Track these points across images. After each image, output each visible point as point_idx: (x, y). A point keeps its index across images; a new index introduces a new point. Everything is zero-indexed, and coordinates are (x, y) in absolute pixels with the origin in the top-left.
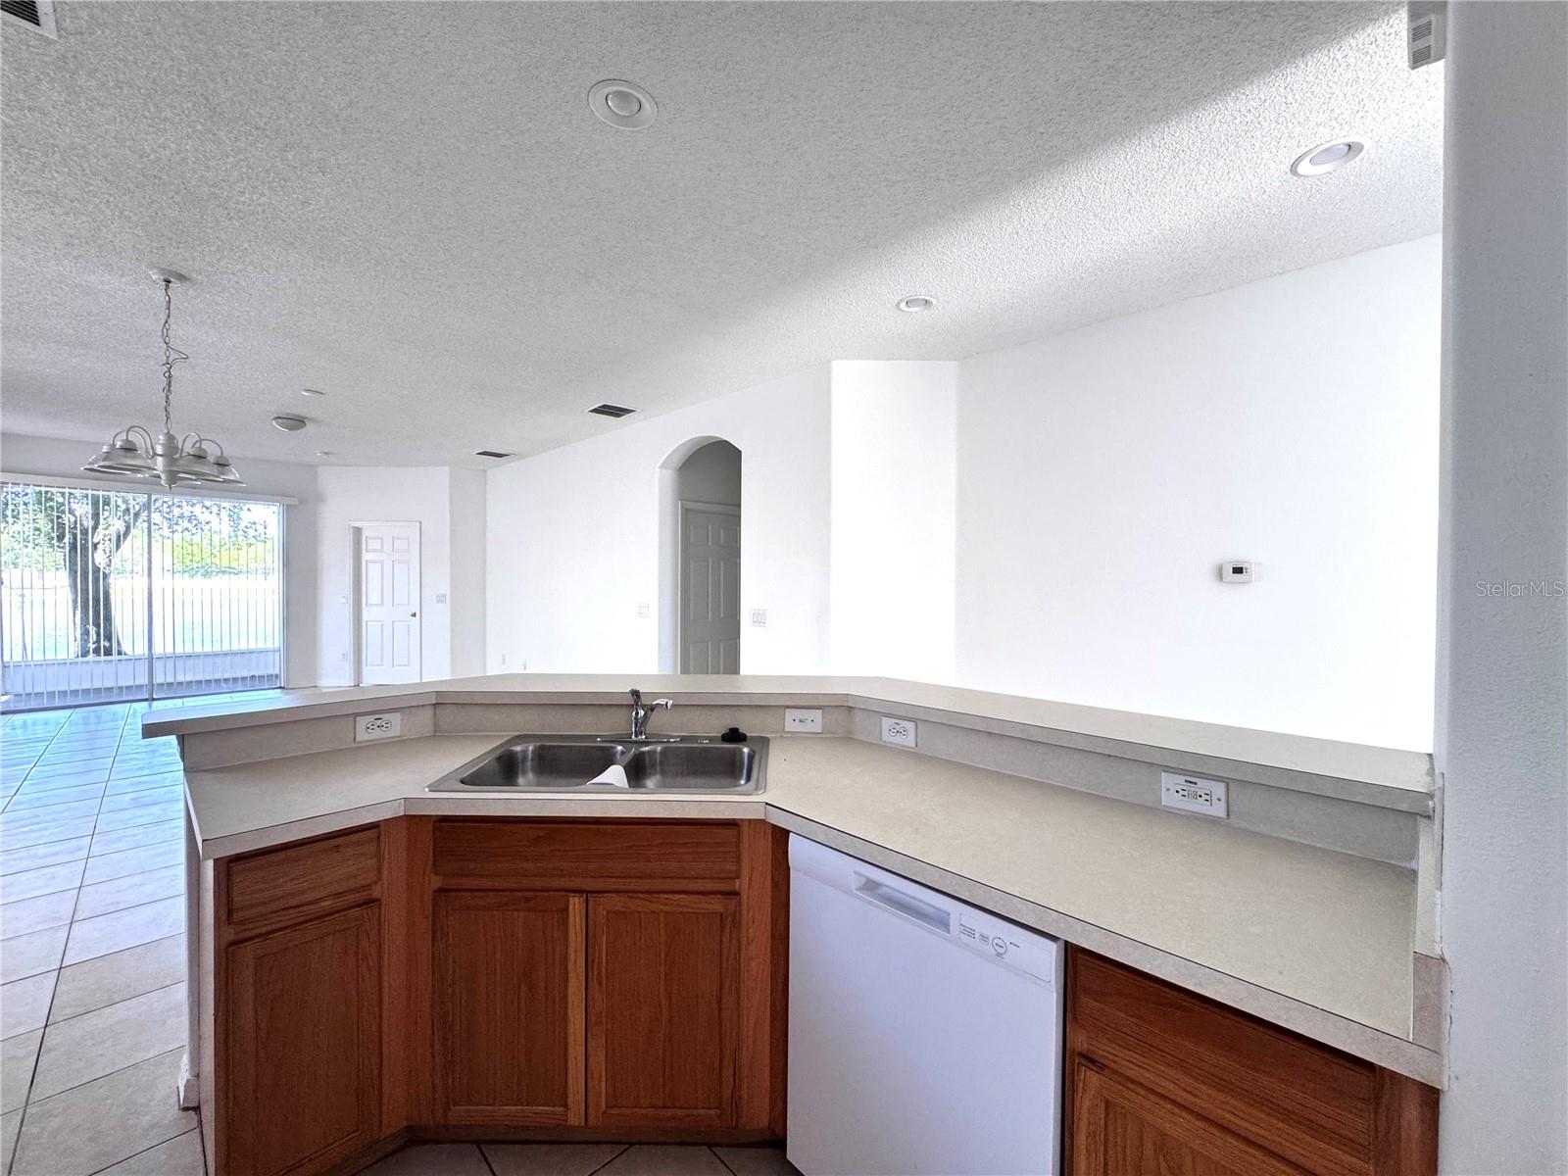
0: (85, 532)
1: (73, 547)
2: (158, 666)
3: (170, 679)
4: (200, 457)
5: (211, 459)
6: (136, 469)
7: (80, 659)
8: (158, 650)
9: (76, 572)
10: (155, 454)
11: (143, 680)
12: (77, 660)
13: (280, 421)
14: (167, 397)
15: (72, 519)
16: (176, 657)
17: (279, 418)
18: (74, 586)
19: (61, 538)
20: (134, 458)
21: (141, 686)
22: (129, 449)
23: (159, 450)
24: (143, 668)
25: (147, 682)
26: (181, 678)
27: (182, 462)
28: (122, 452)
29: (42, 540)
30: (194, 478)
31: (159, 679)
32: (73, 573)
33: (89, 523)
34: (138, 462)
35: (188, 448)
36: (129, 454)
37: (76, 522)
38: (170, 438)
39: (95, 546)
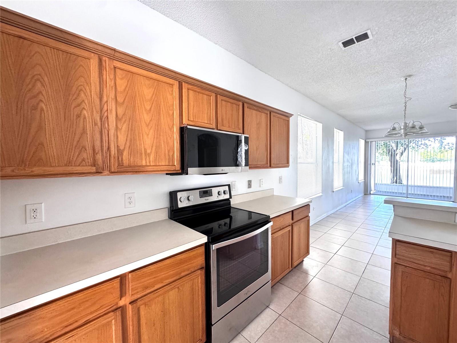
0: (394, 151)
1: (392, 155)
2: (409, 188)
3: (413, 192)
4: (413, 127)
5: (417, 127)
6: (396, 134)
7: (392, 184)
8: (409, 184)
9: (392, 162)
10: (401, 129)
11: (405, 192)
12: (391, 184)
13: (452, 107)
14: (405, 112)
15: (392, 148)
16: (415, 186)
17: (452, 106)
18: (391, 166)
19: (389, 153)
20: (395, 131)
21: (404, 193)
22: (394, 129)
23: (402, 127)
24: (405, 188)
25: (406, 192)
26: (416, 193)
27: (408, 130)
28: (392, 130)
29: (385, 154)
30: (412, 133)
31: (409, 192)
32: (391, 162)
33: (395, 149)
34: (396, 132)
35: (411, 125)
36: (394, 130)
37: (392, 149)
38: (406, 123)
39: (397, 154)
